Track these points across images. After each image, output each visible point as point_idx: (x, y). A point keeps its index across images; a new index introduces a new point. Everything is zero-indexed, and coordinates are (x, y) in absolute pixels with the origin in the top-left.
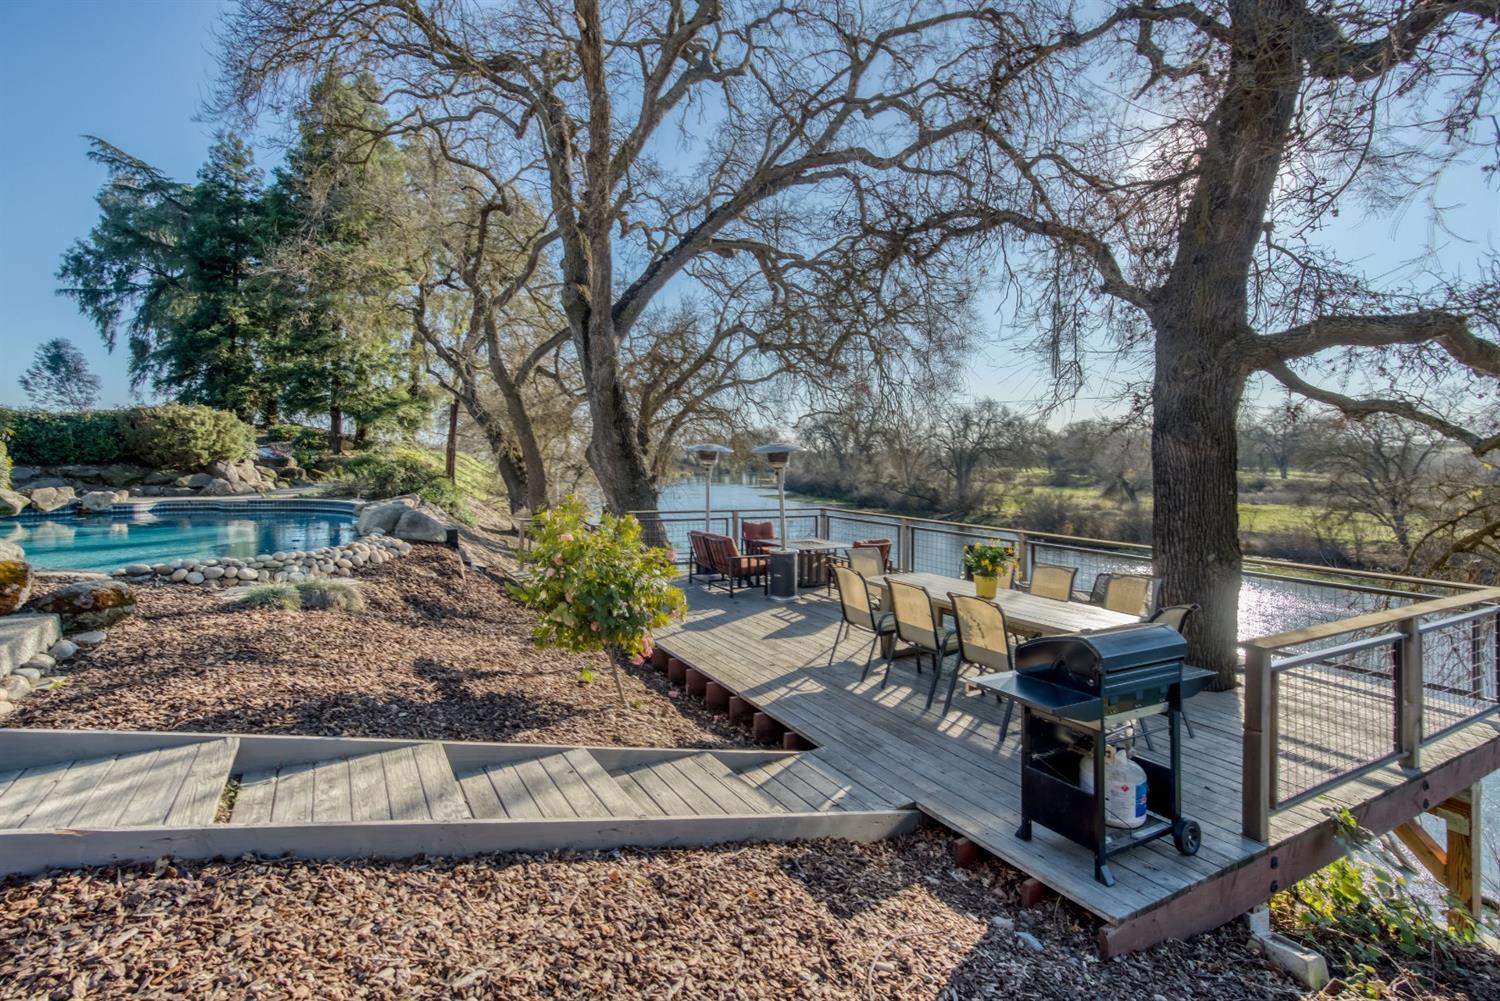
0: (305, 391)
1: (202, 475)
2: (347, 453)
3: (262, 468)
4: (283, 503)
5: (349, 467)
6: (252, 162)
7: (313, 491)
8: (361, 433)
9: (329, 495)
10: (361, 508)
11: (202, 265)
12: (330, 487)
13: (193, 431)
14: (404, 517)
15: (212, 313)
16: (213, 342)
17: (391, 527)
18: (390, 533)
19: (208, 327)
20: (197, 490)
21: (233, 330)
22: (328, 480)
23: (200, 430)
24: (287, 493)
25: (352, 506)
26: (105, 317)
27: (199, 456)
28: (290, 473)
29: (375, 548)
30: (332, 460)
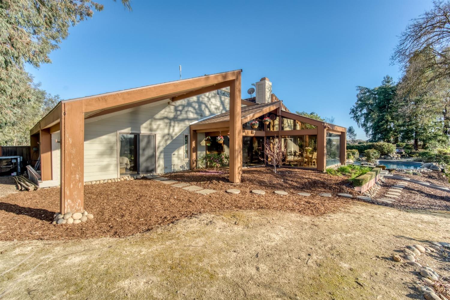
0: (407, 136)
1: (386, 156)
2: (419, 150)
3: (397, 154)
4: (404, 162)
5: (420, 154)
6: (392, 81)
7: (410, 160)
8: (424, 145)
9: (415, 161)
10: (422, 164)
11: (380, 108)
12: (415, 159)
13: (384, 148)
14: (431, 166)
15: (382, 119)
16: (383, 125)
17: (429, 167)
18: (429, 168)
19: (381, 122)
20: (385, 158)
21: (387, 121)
22: (415, 158)
23: (385, 147)
24: (404, 160)
25: (421, 164)
26: (358, 120)
27: (385, 152)
28: (404, 155)
29: (425, 170)
30: (415, 152)
